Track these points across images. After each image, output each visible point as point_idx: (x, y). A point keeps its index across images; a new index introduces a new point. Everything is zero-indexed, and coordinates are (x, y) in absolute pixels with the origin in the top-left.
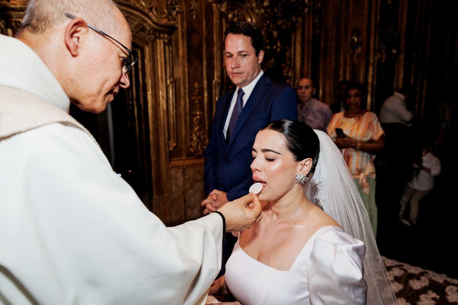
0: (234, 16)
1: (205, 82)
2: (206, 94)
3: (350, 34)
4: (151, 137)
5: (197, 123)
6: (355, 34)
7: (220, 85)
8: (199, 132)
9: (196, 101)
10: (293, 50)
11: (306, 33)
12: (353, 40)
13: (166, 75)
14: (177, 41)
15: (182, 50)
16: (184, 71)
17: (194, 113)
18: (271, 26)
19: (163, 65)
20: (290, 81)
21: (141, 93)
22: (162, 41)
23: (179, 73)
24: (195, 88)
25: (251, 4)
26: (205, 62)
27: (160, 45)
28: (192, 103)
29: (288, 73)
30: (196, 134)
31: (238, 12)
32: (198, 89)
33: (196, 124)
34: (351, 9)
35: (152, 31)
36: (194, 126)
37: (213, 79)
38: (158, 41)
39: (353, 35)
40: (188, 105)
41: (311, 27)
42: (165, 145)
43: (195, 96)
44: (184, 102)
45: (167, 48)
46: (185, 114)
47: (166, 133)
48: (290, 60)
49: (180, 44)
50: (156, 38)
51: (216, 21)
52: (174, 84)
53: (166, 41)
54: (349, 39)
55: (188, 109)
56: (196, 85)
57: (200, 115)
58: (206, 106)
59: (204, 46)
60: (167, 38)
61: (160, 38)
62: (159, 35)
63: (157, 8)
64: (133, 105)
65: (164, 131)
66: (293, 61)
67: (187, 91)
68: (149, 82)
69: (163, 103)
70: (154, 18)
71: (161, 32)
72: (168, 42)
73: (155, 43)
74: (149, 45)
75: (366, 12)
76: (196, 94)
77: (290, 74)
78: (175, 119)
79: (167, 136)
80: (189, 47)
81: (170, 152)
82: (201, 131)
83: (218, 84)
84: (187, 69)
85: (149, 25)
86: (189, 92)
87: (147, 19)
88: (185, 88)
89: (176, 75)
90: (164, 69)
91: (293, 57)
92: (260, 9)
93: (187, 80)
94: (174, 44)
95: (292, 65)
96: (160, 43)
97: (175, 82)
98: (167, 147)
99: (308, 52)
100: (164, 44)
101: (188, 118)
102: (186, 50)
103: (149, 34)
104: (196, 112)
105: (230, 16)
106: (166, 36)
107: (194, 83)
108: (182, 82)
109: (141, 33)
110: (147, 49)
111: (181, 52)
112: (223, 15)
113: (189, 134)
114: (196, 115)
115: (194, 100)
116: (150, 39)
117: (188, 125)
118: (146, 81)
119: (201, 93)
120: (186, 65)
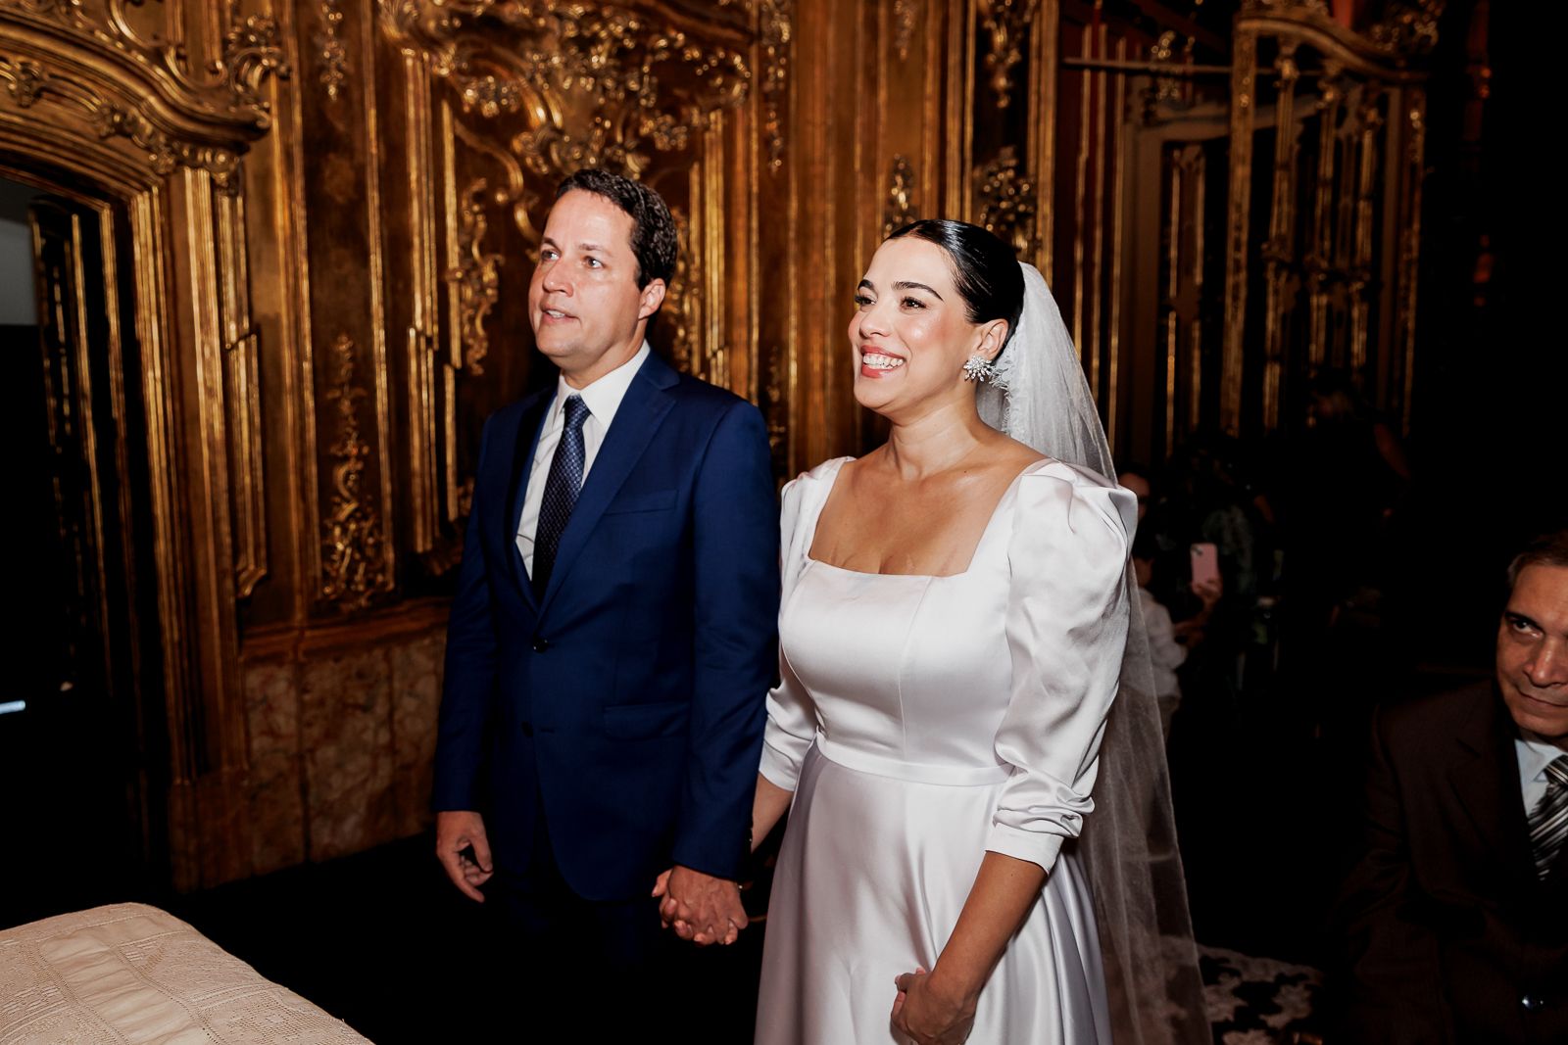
0: (483, 94)
1: (379, 335)
2: (382, 380)
3: (881, 181)
4: (162, 547)
5: (350, 490)
6: (899, 180)
7: (436, 346)
8: (358, 521)
9: (346, 406)
10: (694, 225)
11: (739, 166)
12: (892, 201)
13: (221, 304)
14: (265, 178)
15: (286, 213)
16: (294, 290)
17: (334, 450)
18: (619, 138)
19: (211, 268)
20: (687, 332)
21: (115, 374)
22: (203, 175)
23: (273, 300)
24: (338, 355)
25: (547, 59)
26: (376, 261)
27: (196, 186)
28: (326, 412)
29: (681, 303)
30: (345, 531)
31: (499, 79)
32: (352, 359)
33: (346, 494)
34: (883, 95)
35: (162, 139)
36: (337, 499)
37: (410, 322)
38: (188, 174)
39: (892, 184)
40: (311, 420)
41: (755, 147)
42: (221, 575)
43: (341, 386)
44: (298, 410)
45: (226, 202)
46: (302, 456)
47: (225, 528)
48: (688, 258)
49: (279, 189)
50: (180, 163)
51: (415, 111)
52: (254, 338)
53: (222, 177)
54: (881, 196)
55: (311, 434)
56: (343, 346)
57: (359, 457)
58: (383, 426)
59: (374, 198)
60: (224, 168)
61: (195, 167)
62: (193, 152)
63: (182, 52)
64: (77, 418)
65: (216, 521)
66: (697, 260)
67: (307, 366)
68: (151, 331)
69: (210, 412)
70: (172, 91)
71: (199, 142)
72: (228, 180)
73: (174, 180)
74: (150, 190)
75: (930, 110)
76: (343, 378)
77: (686, 307)
78: (259, 473)
79: (228, 540)
80: (316, 202)
81: (243, 603)
82: (365, 518)
83: (429, 341)
84: (305, 285)
85: (151, 114)
86: (315, 370)
87: (142, 91)
88: (299, 357)
89: (262, 308)
90: (212, 284)
91: (695, 249)
92: (577, 76)
93: (307, 325)
94: (251, 186)
95: (694, 277)
96: (196, 181)
97: (259, 330)
98: (229, 584)
99: (749, 231)
100: (214, 185)
101: (313, 470)
102: (300, 212)
103: (149, 149)
104: (344, 447)
105: (470, 94)
106: (222, 158)
107: (334, 338)
108: (285, 334)
109: (118, 141)
110: (143, 208)
111: (281, 218)
112: (442, 91)
113: (316, 530)
114: (346, 458)
115: (337, 401)
116: (153, 167)
117: (314, 495)
118: (139, 327)
119: (363, 375)
120: (304, 265)
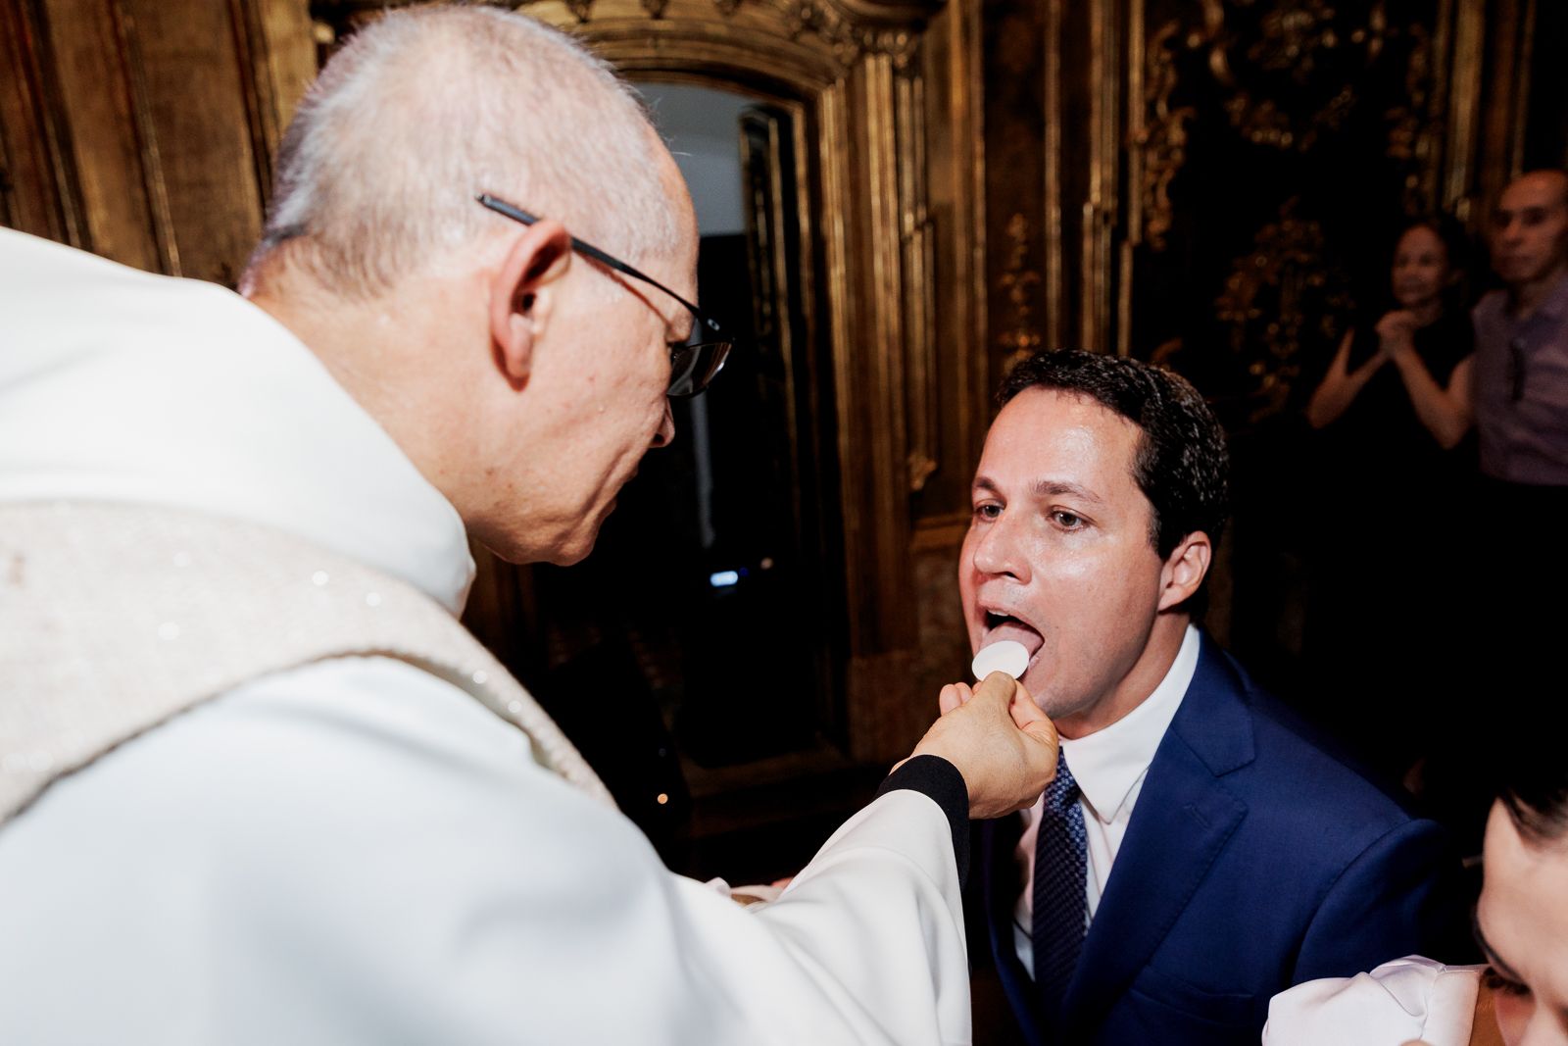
1: (1053, 214)
2: (1054, 263)
4: (844, 440)
7: (1113, 221)
9: (1017, 295)
10: (1440, 41)
13: (899, 194)
14: (942, 56)
15: (962, 92)
16: (969, 175)
17: (1006, 339)
19: (890, 158)
20: (1421, 180)
21: (806, 274)
22: (884, 61)
23: (949, 187)
24: (1011, 239)
26: (1053, 133)
27: (877, 74)
28: (997, 299)
29: (1412, 145)
32: (1026, 243)
35: (846, 28)
37: (1084, 195)
38: (870, 63)
40: (982, 311)
42: (895, 468)
43: (1013, 271)
44: (969, 301)
45: (904, 88)
46: (972, 350)
47: (899, 422)
48: (1426, 84)
49: (956, 66)
50: (863, 51)
52: (929, 230)
53: (902, 60)
55: (982, 326)
56: (1017, 228)
57: (1030, 347)
58: (1054, 313)
59: (1053, 61)
60: (904, 49)
61: (877, 52)
62: (875, 39)
64: (774, 318)
65: (891, 415)
66: (1440, 88)
67: (979, 254)
68: (836, 229)
69: (886, 305)
71: (880, 25)
72: (909, 62)
73: (857, 71)
74: (834, 83)
76: (1016, 262)
77: (1422, 148)
78: (931, 364)
79: (901, 434)
80: (993, 76)
81: (915, 497)
83: (1106, 217)
84: (979, 169)
86: (988, 258)
88: (972, 243)
89: (938, 196)
90: (890, 175)
91: (1439, 72)
93: (980, 210)
94: (929, 66)
95: (1435, 108)
96: (878, 69)
97: (934, 222)
98: (901, 477)
99: (1519, 37)
100: (895, 71)
101: (982, 362)
102: (977, 87)
103: (835, 41)
104: (1014, 336)
106: (902, 39)
107: (1007, 220)
108: (959, 222)
109: (808, 38)
110: (830, 104)
111: (957, 97)
114: (1015, 349)
115: (1008, 289)
116: (838, 59)
117: (982, 388)
118: (825, 225)
119: (1035, 259)
120: (979, 147)
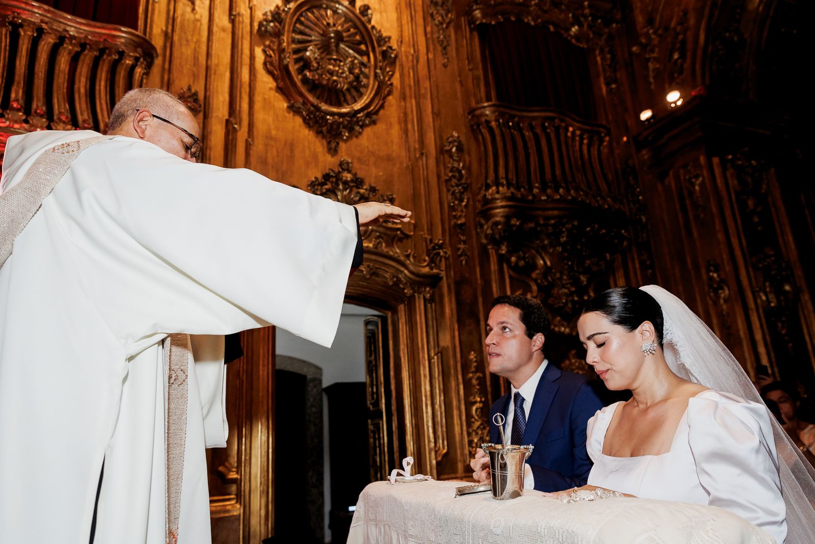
0: (519, 259)
3: (703, 271)
5: (478, 416)
6: (712, 268)
8: (482, 430)
9: (474, 382)
11: (632, 275)
12: (711, 279)
13: (428, 343)
14: (441, 296)
15: (449, 308)
16: (453, 337)
17: (472, 399)
18: (576, 269)
19: (424, 329)
22: (422, 296)
23: (446, 340)
24: (471, 361)
25: (542, 241)
27: (419, 301)
28: (467, 383)
30: (477, 433)
31: (524, 253)
32: (476, 362)
33: (476, 417)
34: (695, 234)
35: (408, 284)
36: (473, 420)
38: (417, 296)
39: (708, 271)
40: (461, 387)
41: (637, 266)
43: (472, 373)
45: (429, 307)
46: (459, 402)
47: (431, 430)
49: (446, 300)
50: (414, 292)
51: (494, 267)
52: (439, 354)
53: (428, 295)
54: (704, 277)
55: (462, 393)
56: (472, 356)
57: (481, 402)
58: (489, 389)
59: (480, 300)
60: (429, 292)
61: (419, 293)
62: (418, 288)
63: (415, 255)
64: (378, 392)
65: (428, 427)
67: (459, 364)
68: (404, 354)
69: (425, 384)
70: (411, 267)
71: (421, 284)
72: (430, 296)
73: (412, 299)
74: (404, 303)
75: (721, 236)
76: (473, 369)
78: (442, 408)
79: (432, 436)
80: (459, 303)
81: (439, 462)
82: (484, 428)
84: (457, 333)
85: (405, 275)
86: (462, 366)
87: (402, 269)
88: (456, 362)
89: (442, 344)
90: (425, 335)
92: (555, 247)
93: (459, 349)
94: (437, 300)
96: (419, 297)
97: (441, 353)
98: (433, 454)
100: (425, 300)
101: (463, 407)
102: (454, 307)
103: (403, 289)
104: (474, 398)
105: (513, 259)
106: (428, 289)
107: (469, 353)
108: (451, 353)
109: (395, 288)
110: (402, 310)
111: (447, 311)
112: (502, 259)
113: (465, 433)
114: (475, 402)
115: (471, 379)
116: (405, 295)
117: (464, 418)
118: (400, 352)
119: (480, 369)
120: (456, 327)
